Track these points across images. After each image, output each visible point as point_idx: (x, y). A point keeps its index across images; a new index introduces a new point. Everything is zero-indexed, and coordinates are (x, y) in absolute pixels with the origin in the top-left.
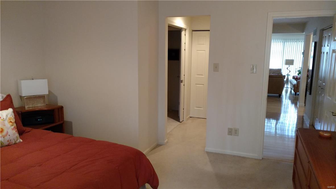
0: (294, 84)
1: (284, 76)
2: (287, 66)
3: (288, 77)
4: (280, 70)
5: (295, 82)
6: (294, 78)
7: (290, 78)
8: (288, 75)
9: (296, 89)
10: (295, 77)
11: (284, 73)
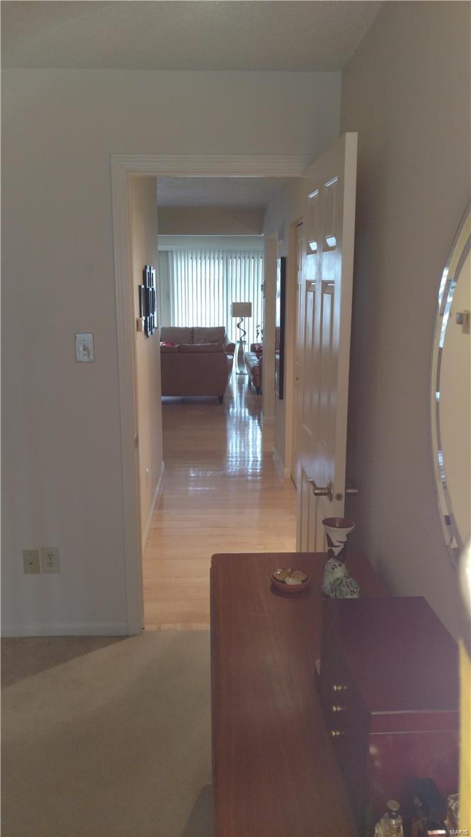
0: (252, 366)
1: (233, 346)
2: (238, 319)
3: (241, 347)
4: (221, 331)
5: (254, 360)
6: (253, 348)
7: (247, 349)
8: (241, 342)
9: (258, 378)
10: (257, 347)
11: (233, 337)
